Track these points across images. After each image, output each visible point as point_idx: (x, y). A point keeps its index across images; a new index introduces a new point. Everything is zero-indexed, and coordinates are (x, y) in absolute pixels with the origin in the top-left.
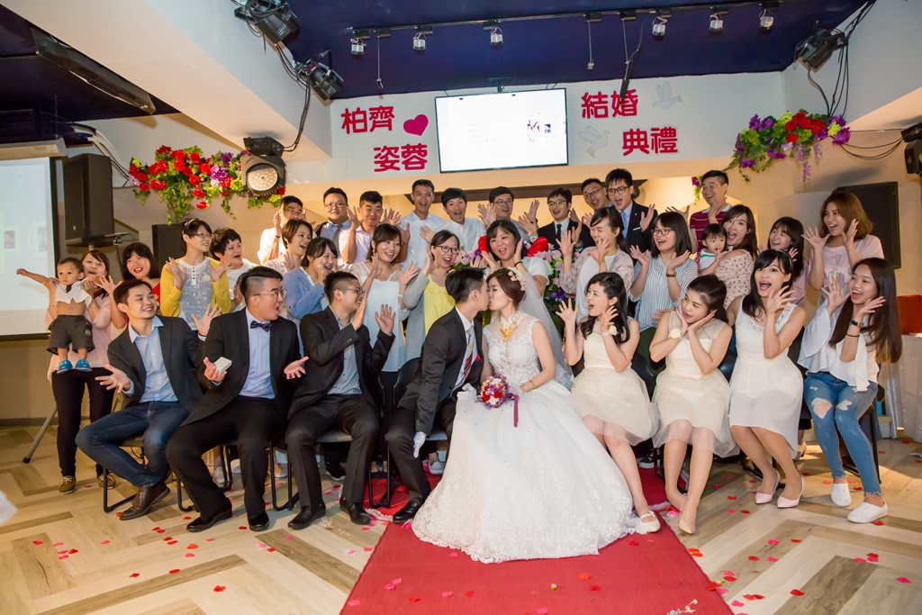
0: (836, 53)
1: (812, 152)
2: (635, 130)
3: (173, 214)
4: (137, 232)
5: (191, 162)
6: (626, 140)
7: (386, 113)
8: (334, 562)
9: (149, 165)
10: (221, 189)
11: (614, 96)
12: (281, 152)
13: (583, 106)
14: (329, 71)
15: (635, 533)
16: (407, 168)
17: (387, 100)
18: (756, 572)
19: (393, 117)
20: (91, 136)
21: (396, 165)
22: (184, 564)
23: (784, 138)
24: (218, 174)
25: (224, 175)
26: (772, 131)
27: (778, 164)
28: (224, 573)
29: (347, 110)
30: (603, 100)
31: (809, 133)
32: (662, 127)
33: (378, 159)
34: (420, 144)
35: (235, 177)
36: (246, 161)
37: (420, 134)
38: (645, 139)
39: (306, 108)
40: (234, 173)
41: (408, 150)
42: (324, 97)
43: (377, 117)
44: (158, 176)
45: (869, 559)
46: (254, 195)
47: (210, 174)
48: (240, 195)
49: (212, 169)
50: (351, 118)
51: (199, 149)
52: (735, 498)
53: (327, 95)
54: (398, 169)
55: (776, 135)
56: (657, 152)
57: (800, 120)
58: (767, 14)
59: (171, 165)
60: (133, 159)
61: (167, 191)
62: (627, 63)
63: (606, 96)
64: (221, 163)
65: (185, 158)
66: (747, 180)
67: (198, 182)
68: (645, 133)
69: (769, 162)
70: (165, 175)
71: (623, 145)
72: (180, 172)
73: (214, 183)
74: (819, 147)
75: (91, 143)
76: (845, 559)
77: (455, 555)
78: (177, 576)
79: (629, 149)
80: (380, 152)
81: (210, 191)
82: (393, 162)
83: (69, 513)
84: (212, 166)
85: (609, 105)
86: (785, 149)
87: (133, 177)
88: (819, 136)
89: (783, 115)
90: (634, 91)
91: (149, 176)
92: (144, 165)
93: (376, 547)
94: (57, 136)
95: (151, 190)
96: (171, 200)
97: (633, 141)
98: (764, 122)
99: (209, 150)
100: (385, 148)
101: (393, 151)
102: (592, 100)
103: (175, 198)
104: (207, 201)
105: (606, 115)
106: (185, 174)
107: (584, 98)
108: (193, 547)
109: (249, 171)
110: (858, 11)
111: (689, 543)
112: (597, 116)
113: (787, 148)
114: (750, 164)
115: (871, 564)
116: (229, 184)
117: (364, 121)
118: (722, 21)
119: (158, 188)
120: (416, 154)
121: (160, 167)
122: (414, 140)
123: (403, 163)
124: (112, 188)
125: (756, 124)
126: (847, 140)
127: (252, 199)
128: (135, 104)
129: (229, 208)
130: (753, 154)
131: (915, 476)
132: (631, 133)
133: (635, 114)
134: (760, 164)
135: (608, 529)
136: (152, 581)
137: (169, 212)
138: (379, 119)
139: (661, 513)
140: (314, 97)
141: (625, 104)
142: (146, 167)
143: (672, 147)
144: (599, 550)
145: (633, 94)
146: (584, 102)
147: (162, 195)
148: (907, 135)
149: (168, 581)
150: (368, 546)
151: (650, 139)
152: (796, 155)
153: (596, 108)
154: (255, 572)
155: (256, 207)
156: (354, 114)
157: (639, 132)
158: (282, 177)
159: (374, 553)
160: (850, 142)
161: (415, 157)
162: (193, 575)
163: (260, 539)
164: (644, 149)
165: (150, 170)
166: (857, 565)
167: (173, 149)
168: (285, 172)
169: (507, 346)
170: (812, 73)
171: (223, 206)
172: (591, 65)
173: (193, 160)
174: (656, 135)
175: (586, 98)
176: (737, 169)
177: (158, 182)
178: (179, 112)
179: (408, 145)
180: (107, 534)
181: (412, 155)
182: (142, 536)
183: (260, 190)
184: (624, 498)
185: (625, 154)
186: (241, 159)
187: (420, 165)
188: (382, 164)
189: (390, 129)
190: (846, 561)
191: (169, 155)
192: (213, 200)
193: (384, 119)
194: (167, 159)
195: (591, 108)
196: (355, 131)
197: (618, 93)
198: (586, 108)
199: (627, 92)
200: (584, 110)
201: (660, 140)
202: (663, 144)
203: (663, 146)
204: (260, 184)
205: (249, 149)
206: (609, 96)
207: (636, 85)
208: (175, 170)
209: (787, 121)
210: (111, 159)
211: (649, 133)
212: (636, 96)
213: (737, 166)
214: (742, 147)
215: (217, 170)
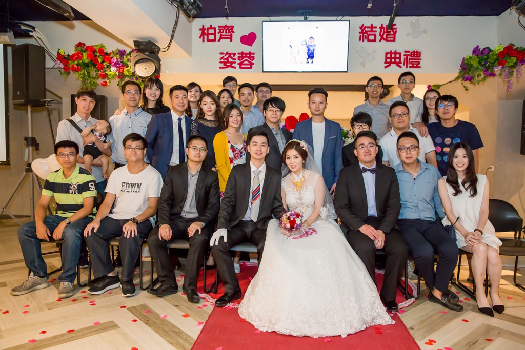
1: (515, 73)
2: (393, 52)
4: (61, 98)
5: (98, 54)
6: (386, 58)
7: (229, 30)
8: (177, 331)
9: (70, 54)
10: (117, 73)
11: (382, 27)
12: (158, 52)
13: (360, 33)
16: (241, 67)
17: (231, 21)
19: (234, 32)
20: (32, 32)
21: (233, 65)
22: (78, 326)
23: (496, 63)
24: (117, 63)
25: (120, 64)
26: (488, 57)
27: (490, 80)
28: (104, 334)
29: (203, 26)
30: (374, 29)
31: (514, 60)
32: (411, 50)
33: (222, 60)
35: (127, 66)
36: (135, 56)
37: (251, 45)
38: (400, 58)
39: (176, 23)
40: (127, 64)
41: (242, 55)
42: (188, 16)
43: (223, 32)
44: (76, 62)
46: (139, 79)
47: (110, 63)
49: (113, 60)
50: (206, 31)
51: (104, 46)
53: (191, 15)
54: (235, 68)
55: (491, 60)
56: (407, 67)
57: (509, 51)
59: (85, 55)
60: (59, 49)
61: (82, 73)
62: (395, 5)
63: (376, 27)
64: (118, 56)
65: (94, 51)
66: (467, 89)
67: (102, 68)
68: (400, 54)
69: (484, 79)
70: (81, 62)
71: (384, 61)
72: (91, 61)
73: (113, 69)
74: (520, 70)
75: (32, 37)
78: (72, 334)
79: (388, 64)
80: (223, 55)
81: (110, 75)
82: (232, 63)
83: (5, 283)
84: (112, 58)
85: (378, 34)
86: (496, 70)
87: (59, 62)
88: (521, 62)
89: (497, 47)
90: (395, 25)
91: (70, 62)
93: (206, 322)
94: (8, 30)
95: (71, 71)
96: (84, 80)
97: (392, 59)
98: (482, 51)
99: (111, 47)
100: (227, 53)
101: (232, 56)
102: (367, 29)
103: (87, 78)
104: (108, 81)
105: (375, 40)
106: (94, 62)
107: (361, 28)
109: (136, 63)
112: (369, 40)
113: (497, 70)
114: (470, 79)
116: (123, 71)
117: (214, 34)
119: (76, 70)
120: (247, 59)
121: (78, 56)
122: (246, 49)
123: (238, 64)
124: (45, 68)
125: (477, 52)
128: (60, 12)
130: (472, 73)
132: (391, 53)
133: (394, 40)
134: (477, 79)
136: (55, 337)
138: (224, 34)
140: (182, 16)
141: (389, 33)
142: (68, 55)
143: (417, 65)
145: (394, 27)
146: (361, 31)
147: (78, 75)
149: (65, 338)
150: (201, 321)
151: (403, 58)
152: (504, 74)
153: (369, 35)
154: (125, 335)
156: (208, 29)
157: (396, 53)
158: (158, 68)
159: (205, 326)
162: (83, 334)
163: (130, 311)
164: (398, 64)
165: (71, 58)
167: (87, 44)
168: (160, 65)
169: (300, 193)
170: (521, 18)
171: (118, 85)
172: (370, 5)
173: (100, 53)
174: (407, 56)
175: (362, 28)
176: (460, 81)
177: (76, 66)
178: (91, 20)
179: (242, 52)
181: (245, 59)
182: (52, 303)
183: (143, 76)
185: (386, 67)
186: (132, 54)
187: (249, 66)
188: (225, 64)
189: (231, 41)
191: (84, 49)
192: (112, 81)
193: (227, 34)
194: (82, 50)
195: (365, 35)
196: (208, 40)
197: (385, 26)
198: (362, 35)
199: (391, 26)
200: (361, 36)
201: (410, 59)
202: (411, 62)
203: (411, 63)
204: (143, 72)
205: (137, 48)
206: (378, 28)
207: (399, 21)
208: (87, 58)
209: (500, 51)
210: (45, 48)
211: (403, 54)
212: (396, 28)
213: (461, 79)
214: (465, 67)
215: (115, 61)
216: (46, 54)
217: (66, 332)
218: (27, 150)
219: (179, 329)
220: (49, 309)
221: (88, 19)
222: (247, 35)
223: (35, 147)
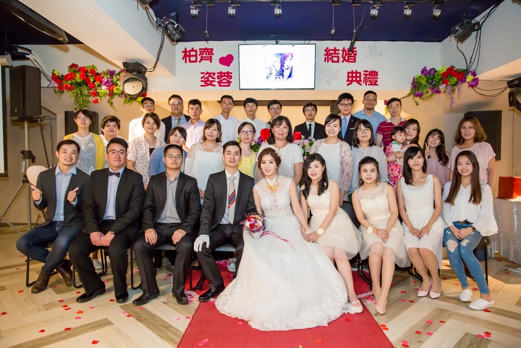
0: (474, 34)
1: (456, 91)
2: (354, 71)
3: (78, 105)
4: (56, 115)
5: (90, 75)
6: (349, 77)
7: (209, 52)
8: (167, 325)
9: (64, 75)
10: (108, 92)
11: (344, 50)
12: (145, 72)
13: (325, 55)
14: (176, 25)
15: (348, 312)
16: (220, 86)
17: (211, 44)
18: (420, 342)
19: (213, 54)
20: (28, 54)
21: (213, 83)
22: (74, 324)
23: (441, 82)
24: (108, 82)
25: (110, 83)
26: (434, 77)
27: (436, 96)
28: (99, 331)
29: (186, 49)
30: (337, 52)
31: (455, 79)
32: (370, 70)
33: (203, 79)
34: (228, 72)
35: (117, 85)
36: (124, 76)
37: (229, 66)
38: (360, 77)
39: (161, 46)
40: (116, 83)
41: (221, 75)
42: (172, 40)
43: (203, 54)
44: (70, 82)
45: (486, 336)
46: (128, 96)
47: (101, 83)
48: (119, 96)
49: (103, 79)
50: (188, 53)
51: (95, 67)
52: (405, 292)
53: (175, 39)
54: (214, 86)
55: (437, 79)
56: (366, 85)
57: (451, 71)
58: (437, 8)
59: (78, 75)
60: (54, 70)
61: (75, 91)
62: (354, 31)
63: (339, 50)
64: (109, 76)
65: (87, 72)
66: (417, 104)
67: (94, 87)
68: (360, 73)
69: (432, 95)
70: (74, 81)
71: (347, 79)
72: (83, 80)
73: (104, 88)
74: (460, 88)
75: (28, 59)
76: (472, 334)
77: (241, 323)
78: (69, 332)
79: (350, 82)
80: (204, 75)
81: (101, 93)
82: (212, 81)
83: (4, 286)
84: (103, 78)
85: (340, 56)
86: (441, 88)
87: (54, 82)
88: (461, 81)
89: (441, 68)
90: (355, 48)
91: (64, 81)
92: (61, 74)
93: (193, 316)
94: (6, 53)
95: (65, 90)
96: (77, 97)
97: (353, 77)
98: (429, 71)
99: (101, 68)
100: (207, 73)
101: (212, 75)
102: (331, 52)
103: (80, 96)
104: (99, 99)
105: (338, 61)
106: (86, 82)
107: (326, 50)
108: (80, 312)
109: (125, 82)
110: (489, 10)
111: (380, 321)
112: (333, 61)
113: (442, 87)
114: (420, 95)
115: (487, 339)
116: (113, 89)
117: (196, 56)
118: (411, 10)
119: (69, 89)
120: (226, 78)
121: (70, 76)
122: (225, 69)
123: (218, 82)
124: (40, 87)
125: (425, 72)
126: (477, 85)
127: (126, 99)
128: (56, 37)
129: (112, 103)
130: (422, 90)
131: (507, 282)
132: (352, 72)
133: (355, 62)
134: (425, 95)
135: (333, 312)
136: (53, 335)
137: (75, 104)
138: (204, 55)
139: (363, 300)
140: (167, 40)
141: (350, 55)
142: (62, 75)
143: (375, 83)
144: (328, 324)
145: (354, 50)
146: (325, 53)
147: (71, 94)
148: (510, 84)
149: (63, 335)
150: (188, 315)
151: (362, 77)
152: (447, 91)
153: (333, 57)
154: (118, 331)
155: (129, 104)
156: (190, 51)
157: (356, 72)
158: (145, 87)
159: (192, 320)
160: (478, 87)
161: (225, 79)
162: (79, 332)
163: (122, 308)
164: (359, 82)
165: (65, 78)
166: (479, 339)
167: (79, 66)
168: (147, 84)
169: (274, 196)
170: (459, 44)
171: (108, 102)
172: (333, 31)
173: (91, 73)
174: (366, 75)
175: (327, 50)
176: (412, 97)
177: (69, 85)
178: (83, 43)
179: (221, 72)
180: (27, 302)
181: (223, 78)
182: (49, 304)
183: (132, 94)
184: (344, 294)
185: (348, 85)
186: (121, 74)
187: (227, 84)
188: (205, 82)
189: (211, 62)
190: (472, 336)
191: (76, 69)
192: (103, 98)
193: (207, 56)
194: (75, 71)
195: (329, 56)
196: (190, 61)
197: (346, 49)
198: (326, 56)
199: (352, 49)
200: (326, 58)
201: (369, 78)
202: (370, 80)
203: (370, 82)
204: (132, 90)
205: (126, 69)
206: (341, 50)
207: (358, 44)
208: (80, 78)
209: (443, 72)
210: (41, 69)
211: (362, 73)
212: (356, 51)
213: (412, 95)
214: (416, 85)
215: (106, 80)
216: (41, 74)
217: (63, 330)
218: (24, 163)
219: (169, 324)
220: (47, 310)
221: (81, 43)
222: (225, 56)
223: (31, 160)
